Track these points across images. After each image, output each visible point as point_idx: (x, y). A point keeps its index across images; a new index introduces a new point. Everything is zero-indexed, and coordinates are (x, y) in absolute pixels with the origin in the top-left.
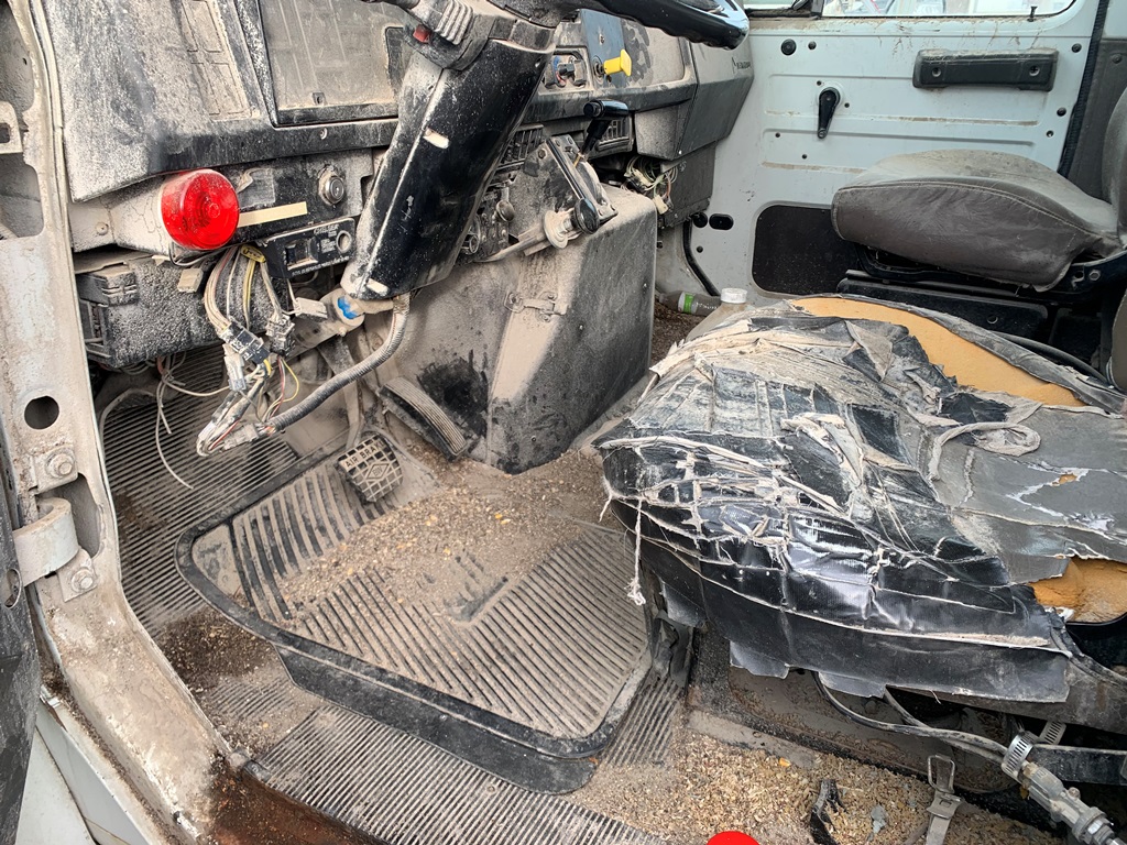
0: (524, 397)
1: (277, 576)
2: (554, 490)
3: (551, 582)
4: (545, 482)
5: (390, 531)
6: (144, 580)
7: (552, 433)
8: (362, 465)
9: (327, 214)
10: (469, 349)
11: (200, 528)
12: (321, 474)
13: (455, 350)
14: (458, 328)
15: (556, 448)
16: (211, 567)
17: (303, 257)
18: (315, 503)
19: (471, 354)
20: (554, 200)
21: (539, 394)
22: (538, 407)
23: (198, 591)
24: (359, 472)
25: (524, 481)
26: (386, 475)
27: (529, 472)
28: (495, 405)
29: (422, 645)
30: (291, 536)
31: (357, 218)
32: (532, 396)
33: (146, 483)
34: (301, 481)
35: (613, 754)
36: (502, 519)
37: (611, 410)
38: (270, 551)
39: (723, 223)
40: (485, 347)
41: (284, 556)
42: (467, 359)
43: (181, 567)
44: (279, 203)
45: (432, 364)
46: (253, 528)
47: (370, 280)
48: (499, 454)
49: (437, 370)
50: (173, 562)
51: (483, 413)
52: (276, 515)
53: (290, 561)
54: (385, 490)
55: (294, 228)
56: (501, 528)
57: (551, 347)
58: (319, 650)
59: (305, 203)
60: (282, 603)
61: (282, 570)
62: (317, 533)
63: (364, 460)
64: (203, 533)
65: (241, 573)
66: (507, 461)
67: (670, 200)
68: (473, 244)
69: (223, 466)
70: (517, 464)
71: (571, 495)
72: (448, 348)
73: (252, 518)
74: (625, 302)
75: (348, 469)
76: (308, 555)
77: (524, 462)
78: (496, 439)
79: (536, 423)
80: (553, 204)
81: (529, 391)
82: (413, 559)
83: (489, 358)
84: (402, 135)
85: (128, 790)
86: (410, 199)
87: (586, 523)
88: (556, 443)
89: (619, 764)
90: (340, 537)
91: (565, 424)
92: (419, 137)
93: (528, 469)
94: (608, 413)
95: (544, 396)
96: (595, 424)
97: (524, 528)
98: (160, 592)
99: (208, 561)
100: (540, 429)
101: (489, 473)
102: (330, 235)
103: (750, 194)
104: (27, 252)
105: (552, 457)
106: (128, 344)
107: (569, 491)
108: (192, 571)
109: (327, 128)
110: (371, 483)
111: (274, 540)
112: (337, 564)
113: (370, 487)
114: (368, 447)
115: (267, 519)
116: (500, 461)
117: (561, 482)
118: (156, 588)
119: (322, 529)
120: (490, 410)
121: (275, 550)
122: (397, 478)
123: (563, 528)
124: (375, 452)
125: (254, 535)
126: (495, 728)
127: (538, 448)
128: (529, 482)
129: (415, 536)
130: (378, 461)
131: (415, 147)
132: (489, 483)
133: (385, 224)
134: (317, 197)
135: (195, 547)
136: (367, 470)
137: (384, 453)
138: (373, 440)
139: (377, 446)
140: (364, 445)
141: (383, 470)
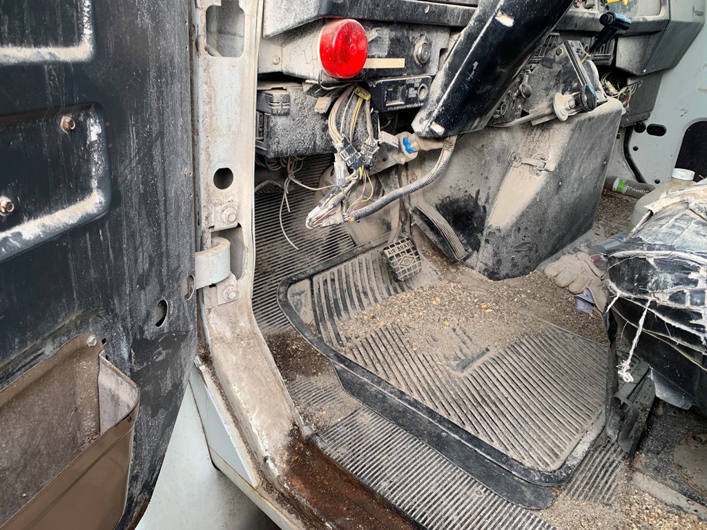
0: (512, 227)
1: (336, 318)
2: (523, 296)
3: (521, 358)
4: (517, 289)
5: (408, 303)
6: (257, 305)
7: (526, 256)
8: (398, 255)
9: (416, 71)
10: (477, 189)
11: (294, 279)
12: (368, 258)
13: (467, 189)
14: (471, 173)
15: (527, 267)
16: (297, 304)
17: (396, 99)
18: (362, 276)
19: (478, 193)
20: (562, 86)
21: (523, 227)
22: (520, 236)
23: (288, 318)
24: (396, 259)
25: (502, 286)
26: (412, 265)
27: (505, 281)
28: (489, 230)
29: (429, 382)
30: (346, 294)
31: (433, 77)
32: (517, 228)
33: (266, 245)
34: (356, 261)
35: (570, 489)
36: (486, 309)
37: (566, 248)
38: (333, 301)
39: (658, 131)
40: (489, 188)
41: (341, 306)
42: (474, 195)
43: (280, 300)
44: (389, 56)
45: (449, 197)
46: (324, 285)
47: (434, 123)
48: (486, 264)
49: (451, 201)
50: (275, 297)
51: (479, 235)
52: (339, 279)
53: (344, 310)
54: (409, 275)
55: (394, 76)
56: (485, 314)
57: (538, 194)
58: (360, 371)
59: (404, 59)
60: (337, 335)
61: (339, 315)
62: (362, 295)
63: (399, 252)
64: (295, 282)
65: (315, 311)
66: (491, 270)
67: (628, 106)
68: (503, 108)
69: (311, 242)
70: (498, 274)
71: (535, 301)
72: (462, 187)
73: (325, 279)
74: (590, 172)
75: (389, 256)
76: (355, 308)
77: (503, 273)
78: (486, 254)
79: (517, 247)
80: (561, 89)
81: (517, 223)
82: (423, 324)
83: (491, 196)
84: (479, 16)
85: (239, 434)
86: (476, 64)
87: (547, 322)
88: (528, 264)
89: (575, 498)
90: (376, 300)
91: (537, 251)
92: (492, 17)
93: (505, 278)
94: (564, 250)
95: (526, 228)
96: (554, 256)
97: (502, 318)
98: (266, 314)
99: (296, 300)
100: (519, 252)
101: (477, 277)
102: (415, 86)
103: (685, 111)
104: (231, 67)
105: (524, 273)
106: (279, 143)
107: (534, 298)
108: (286, 304)
109: (431, 5)
110: (402, 268)
111: (336, 294)
112: (373, 317)
113: (401, 271)
114: (402, 244)
115: (333, 280)
116: (485, 270)
117: (529, 291)
118: (264, 311)
119: (365, 294)
120: (485, 233)
121: (336, 301)
122: (418, 268)
123: (530, 322)
124: (407, 248)
125: (324, 289)
126: (481, 450)
127: (515, 265)
128: (505, 287)
129: (425, 309)
130: (408, 255)
131: (487, 25)
132: (476, 283)
133: (453, 82)
134: (412, 57)
135: (290, 290)
136: (401, 259)
137: (412, 250)
138: (406, 241)
139: (408, 245)
140: (400, 242)
141: (410, 261)
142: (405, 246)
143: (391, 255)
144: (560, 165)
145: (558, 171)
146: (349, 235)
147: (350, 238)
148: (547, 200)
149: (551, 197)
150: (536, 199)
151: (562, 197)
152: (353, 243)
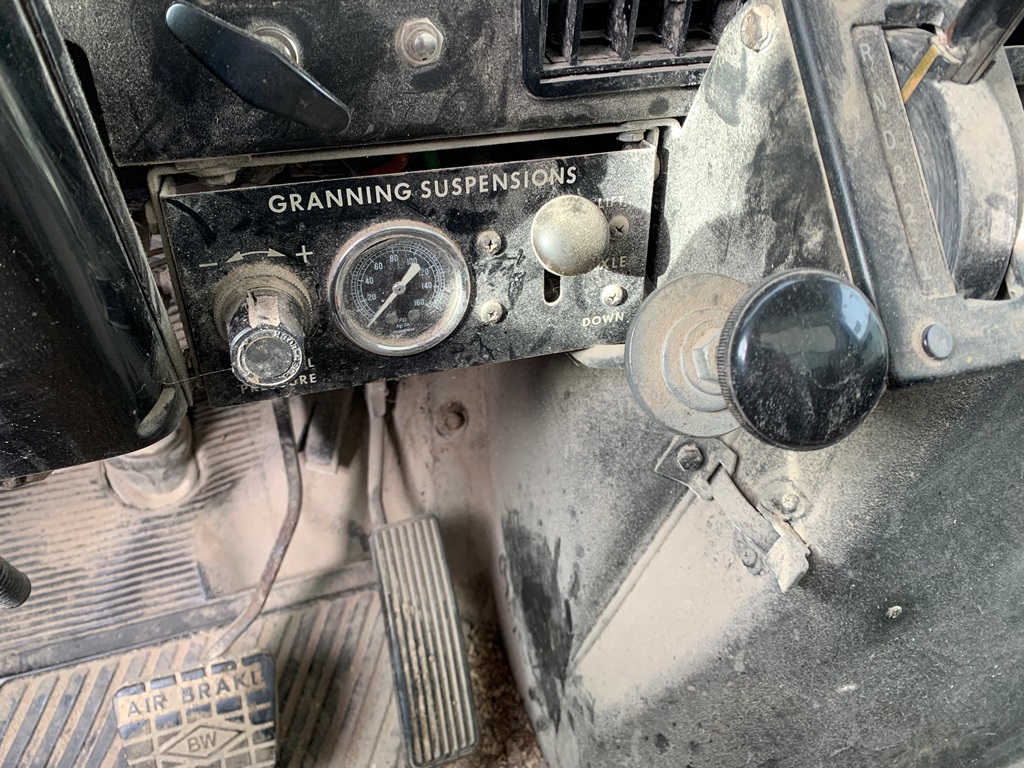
10: (556, 531)
19: (558, 546)
26: (223, 755)
28: (575, 691)
40: (579, 552)
42: (551, 548)
45: (517, 514)
49: (519, 530)
51: (559, 684)
63: (184, 710)
72: (535, 502)
75: (125, 720)
83: (584, 579)
95: (693, 745)
114: (211, 678)
120: (568, 690)
130: (216, 719)
136: (176, 734)
137: (244, 704)
138: (239, 665)
139: (238, 681)
140: (209, 670)
141: (219, 743)
142: (223, 685)
143: (135, 717)
144: (870, 557)
145: (851, 574)
146: (194, 565)
147: (195, 573)
148: (793, 673)
149: (825, 662)
150: (729, 663)
151: (930, 645)
152: (200, 589)
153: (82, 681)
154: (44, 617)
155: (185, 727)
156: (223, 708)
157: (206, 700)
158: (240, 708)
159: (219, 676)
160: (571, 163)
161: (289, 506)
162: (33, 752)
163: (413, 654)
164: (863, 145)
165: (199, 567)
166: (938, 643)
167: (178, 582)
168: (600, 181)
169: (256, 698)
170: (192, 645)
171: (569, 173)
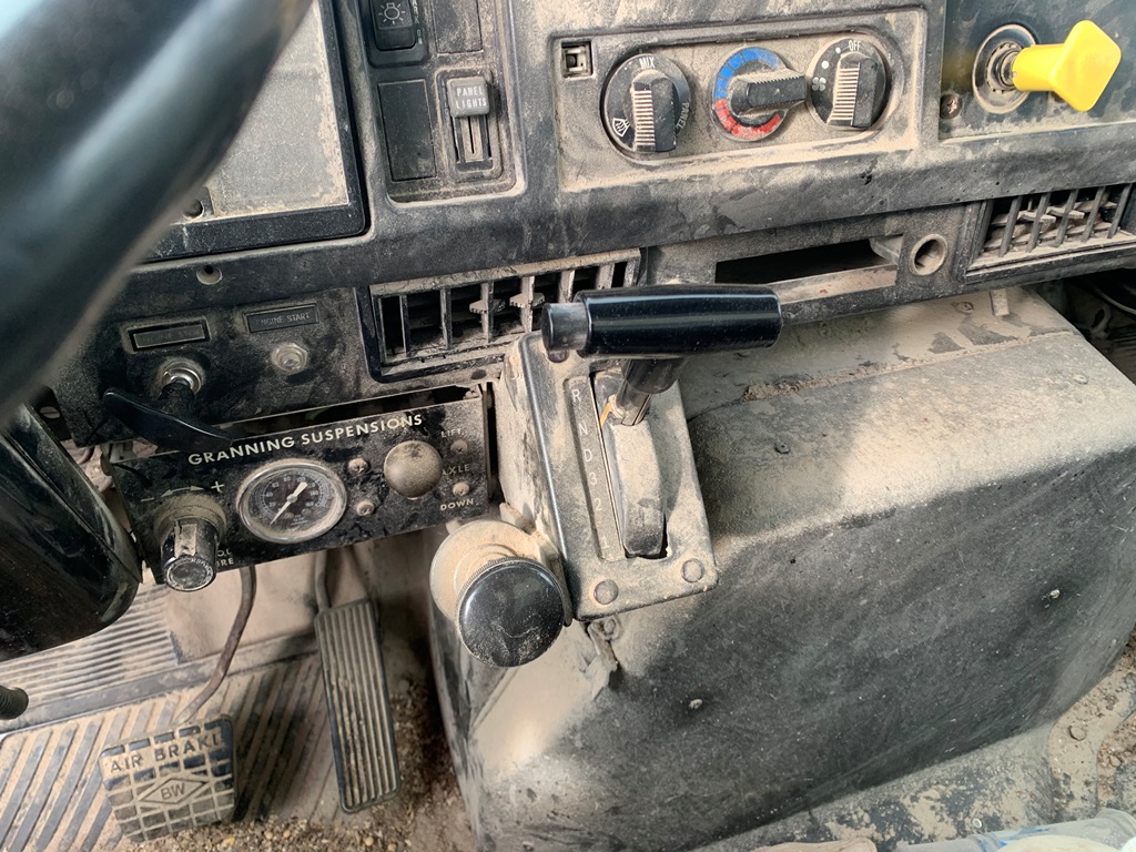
24: (131, 786)
26: (191, 801)
52: (82, 751)
54: (178, 825)
63: (157, 766)
74: (937, 633)
79: (534, 828)
100: (544, 839)
111: (49, 792)
114: (179, 741)
115: (63, 752)
124: (190, 753)
130: (185, 773)
136: (151, 785)
137: (207, 760)
138: (202, 729)
139: (202, 742)
140: (177, 734)
141: (187, 791)
142: (189, 746)
143: (117, 773)
144: (665, 669)
145: (651, 682)
146: (168, 634)
147: (169, 641)
148: (620, 748)
149: (645, 740)
150: (571, 742)
151: (735, 723)
152: (173, 655)
153: (73, 735)
154: (38, 681)
155: (159, 780)
156: (190, 764)
157: (175, 758)
158: (203, 764)
159: (186, 739)
160: (416, 412)
161: (243, 597)
162: (34, 794)
163: (346, 719)
164: (566, 464)
165: (172, 636)
166: (741, 721)
167: (154, 649)
168: (441, 421)
169: (215, 756)
170: (167, 703)
171: (416, 418)
